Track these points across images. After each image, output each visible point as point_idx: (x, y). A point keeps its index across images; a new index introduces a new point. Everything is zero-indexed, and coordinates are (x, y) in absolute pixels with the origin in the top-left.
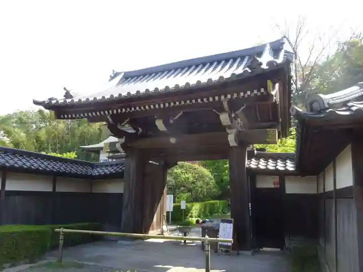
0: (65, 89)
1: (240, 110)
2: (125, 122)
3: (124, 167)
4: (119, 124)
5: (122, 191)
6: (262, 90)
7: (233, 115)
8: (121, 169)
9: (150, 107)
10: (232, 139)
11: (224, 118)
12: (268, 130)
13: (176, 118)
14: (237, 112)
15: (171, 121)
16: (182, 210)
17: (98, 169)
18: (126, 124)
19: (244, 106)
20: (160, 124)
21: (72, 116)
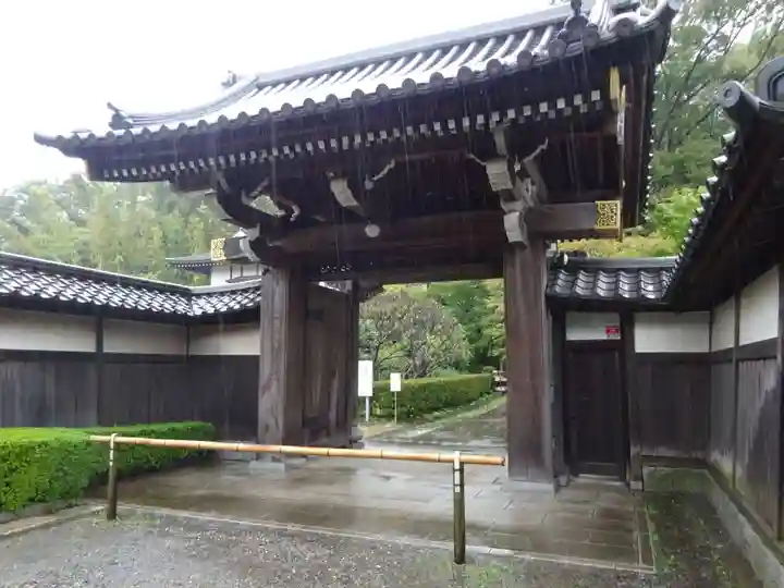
0: (110, 106)
1: (534, 155)
2: (259, 189)
3: (259, 295)
4: (243, 193)
5: (256, 352)
6: (596, 96)
7: (517, 168)
8: (252, 300)
9: (315, 146)
10: (513, 225)
11: (497, 173)
12: (598, 202)
13: (380, 176)
14: (526, 160)
15: (369, 185)
16: (393, 393)
17: (202, 302)
18: (261, 193)
19: (543, 143)
20: (341, 191)
21: (120, 174)
